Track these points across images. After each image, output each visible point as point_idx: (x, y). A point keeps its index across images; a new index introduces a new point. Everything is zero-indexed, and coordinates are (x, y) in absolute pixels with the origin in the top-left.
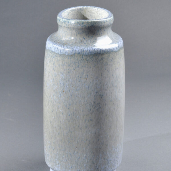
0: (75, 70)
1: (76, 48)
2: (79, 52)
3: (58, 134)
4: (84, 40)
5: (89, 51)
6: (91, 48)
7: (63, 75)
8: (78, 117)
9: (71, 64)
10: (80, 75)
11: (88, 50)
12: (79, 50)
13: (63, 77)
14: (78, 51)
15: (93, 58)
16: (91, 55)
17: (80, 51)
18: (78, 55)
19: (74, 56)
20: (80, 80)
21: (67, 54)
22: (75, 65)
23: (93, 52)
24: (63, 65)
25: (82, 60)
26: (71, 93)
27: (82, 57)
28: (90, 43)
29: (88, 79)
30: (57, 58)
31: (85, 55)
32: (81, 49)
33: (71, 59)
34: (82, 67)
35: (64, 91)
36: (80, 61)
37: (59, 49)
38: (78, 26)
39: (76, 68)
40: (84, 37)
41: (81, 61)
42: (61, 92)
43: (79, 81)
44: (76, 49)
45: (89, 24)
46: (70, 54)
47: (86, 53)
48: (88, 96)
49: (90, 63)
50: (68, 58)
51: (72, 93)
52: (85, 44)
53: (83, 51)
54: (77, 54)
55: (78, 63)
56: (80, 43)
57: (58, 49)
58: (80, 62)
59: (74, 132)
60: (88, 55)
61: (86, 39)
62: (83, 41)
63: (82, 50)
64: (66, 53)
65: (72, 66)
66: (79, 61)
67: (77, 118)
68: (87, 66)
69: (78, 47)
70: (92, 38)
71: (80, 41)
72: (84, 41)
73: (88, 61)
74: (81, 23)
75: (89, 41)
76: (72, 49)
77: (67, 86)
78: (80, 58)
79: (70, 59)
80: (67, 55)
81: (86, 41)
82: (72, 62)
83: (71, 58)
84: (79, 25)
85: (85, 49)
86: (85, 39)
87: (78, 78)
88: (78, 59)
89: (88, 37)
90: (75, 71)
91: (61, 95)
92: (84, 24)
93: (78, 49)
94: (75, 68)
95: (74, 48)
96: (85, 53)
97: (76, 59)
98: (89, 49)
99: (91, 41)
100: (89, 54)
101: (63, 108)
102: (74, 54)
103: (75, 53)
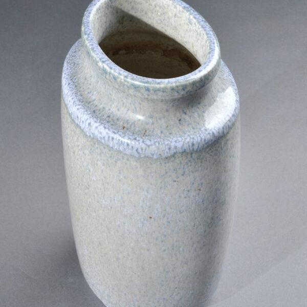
0: (175, 181)
1: (176, 141)
2: (185, 150)
3: (138, 276)
4: (184, 116)
5: (205, 140)
6: (207, 133)
7: (148, 192)
8: (181, 249)
9: (166, 173)
10: (188, 187)
11: (201, 140)
12: (183, 145)
13: (149, 196)
14: (182, 148)
15: (212, 150)
16: (208, 147)
17: (186, 147)
18: (182, 154)
19: (173, 159)
20: (187, 194)
21: (155, 157)
22: (176, 173)
23: (212, 140)
24: (148, 176)
25: (191, 162)
26: (168, 219)
27: (191, 157)
28: (198, 119)
29: (202, 189)
30: (128, 162)
31: (197, 151)
32: (187, 140)
33: (167, 165)
34: (191, 173)
35: (151, 218)
36: (187, 164)
37: (132, 147)
38: (174, 96)
39: (178, 177)
40: (183, 111)
41: (190, 164)
42: (144, 220)
43: (185, 198)
44: (177, 144)
45: (196, 86)
46: (164, 157)
47: (198, 146)
48: (202, 214)
49: (206, 161)
50: (159, 163)
51: (170, 218)
52: (190, 126)
53: (193, 145)
54: (180, 153)
55: (184, 169)
56: (179, 125)
57: (130, 147)
58: (186, 166)
59: (173, 270)
60: (203, 149)
61: (188, 112)
62: (182, 120)
63: (191, 145)
64: (153, 155)
65: (170, 176)
66: (184, 165)
67: (179, 252)
68: (200, 169)
69: (180, 139)
70: (199, 106)
71: (177, 121)
72: (185, 119)
73: (202, 158)
74: (180, 88)
75: (196, 115)
76: (168, 144)
77: (159, 210)
78: (187, 158)
79: (163, 165)
80: (157, 159)
81: (190, 117)
82: (170, 169)
83: (165, 163)
84: (176, 94)
85: (195, 138)
86: (185, 113)
87: (183, 193)
88: (182, 162)
89: (192, 107)
90: (175, 183)
91: (143, 223)
92: (186, 90)
93: (182, 143)
94: (175, 179)
95: (171, 142)
96: (196, 147)
97: (179, 162)
98: (203, 138)
99: (198, 114)
100: (205, 146)
101: (149, 242)
102: (173, 156)
103: (175, 153)
